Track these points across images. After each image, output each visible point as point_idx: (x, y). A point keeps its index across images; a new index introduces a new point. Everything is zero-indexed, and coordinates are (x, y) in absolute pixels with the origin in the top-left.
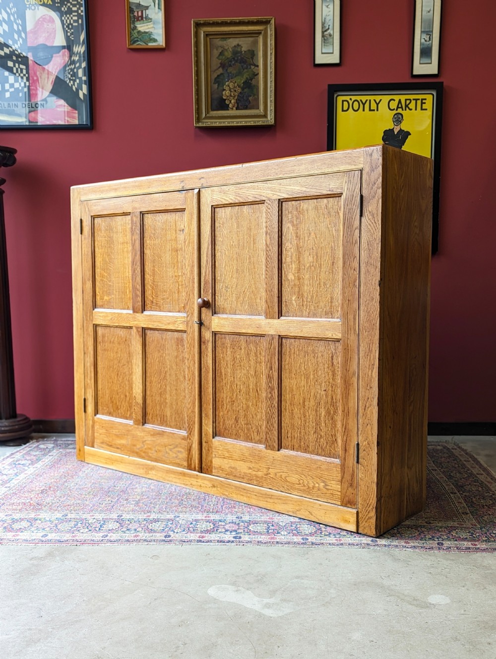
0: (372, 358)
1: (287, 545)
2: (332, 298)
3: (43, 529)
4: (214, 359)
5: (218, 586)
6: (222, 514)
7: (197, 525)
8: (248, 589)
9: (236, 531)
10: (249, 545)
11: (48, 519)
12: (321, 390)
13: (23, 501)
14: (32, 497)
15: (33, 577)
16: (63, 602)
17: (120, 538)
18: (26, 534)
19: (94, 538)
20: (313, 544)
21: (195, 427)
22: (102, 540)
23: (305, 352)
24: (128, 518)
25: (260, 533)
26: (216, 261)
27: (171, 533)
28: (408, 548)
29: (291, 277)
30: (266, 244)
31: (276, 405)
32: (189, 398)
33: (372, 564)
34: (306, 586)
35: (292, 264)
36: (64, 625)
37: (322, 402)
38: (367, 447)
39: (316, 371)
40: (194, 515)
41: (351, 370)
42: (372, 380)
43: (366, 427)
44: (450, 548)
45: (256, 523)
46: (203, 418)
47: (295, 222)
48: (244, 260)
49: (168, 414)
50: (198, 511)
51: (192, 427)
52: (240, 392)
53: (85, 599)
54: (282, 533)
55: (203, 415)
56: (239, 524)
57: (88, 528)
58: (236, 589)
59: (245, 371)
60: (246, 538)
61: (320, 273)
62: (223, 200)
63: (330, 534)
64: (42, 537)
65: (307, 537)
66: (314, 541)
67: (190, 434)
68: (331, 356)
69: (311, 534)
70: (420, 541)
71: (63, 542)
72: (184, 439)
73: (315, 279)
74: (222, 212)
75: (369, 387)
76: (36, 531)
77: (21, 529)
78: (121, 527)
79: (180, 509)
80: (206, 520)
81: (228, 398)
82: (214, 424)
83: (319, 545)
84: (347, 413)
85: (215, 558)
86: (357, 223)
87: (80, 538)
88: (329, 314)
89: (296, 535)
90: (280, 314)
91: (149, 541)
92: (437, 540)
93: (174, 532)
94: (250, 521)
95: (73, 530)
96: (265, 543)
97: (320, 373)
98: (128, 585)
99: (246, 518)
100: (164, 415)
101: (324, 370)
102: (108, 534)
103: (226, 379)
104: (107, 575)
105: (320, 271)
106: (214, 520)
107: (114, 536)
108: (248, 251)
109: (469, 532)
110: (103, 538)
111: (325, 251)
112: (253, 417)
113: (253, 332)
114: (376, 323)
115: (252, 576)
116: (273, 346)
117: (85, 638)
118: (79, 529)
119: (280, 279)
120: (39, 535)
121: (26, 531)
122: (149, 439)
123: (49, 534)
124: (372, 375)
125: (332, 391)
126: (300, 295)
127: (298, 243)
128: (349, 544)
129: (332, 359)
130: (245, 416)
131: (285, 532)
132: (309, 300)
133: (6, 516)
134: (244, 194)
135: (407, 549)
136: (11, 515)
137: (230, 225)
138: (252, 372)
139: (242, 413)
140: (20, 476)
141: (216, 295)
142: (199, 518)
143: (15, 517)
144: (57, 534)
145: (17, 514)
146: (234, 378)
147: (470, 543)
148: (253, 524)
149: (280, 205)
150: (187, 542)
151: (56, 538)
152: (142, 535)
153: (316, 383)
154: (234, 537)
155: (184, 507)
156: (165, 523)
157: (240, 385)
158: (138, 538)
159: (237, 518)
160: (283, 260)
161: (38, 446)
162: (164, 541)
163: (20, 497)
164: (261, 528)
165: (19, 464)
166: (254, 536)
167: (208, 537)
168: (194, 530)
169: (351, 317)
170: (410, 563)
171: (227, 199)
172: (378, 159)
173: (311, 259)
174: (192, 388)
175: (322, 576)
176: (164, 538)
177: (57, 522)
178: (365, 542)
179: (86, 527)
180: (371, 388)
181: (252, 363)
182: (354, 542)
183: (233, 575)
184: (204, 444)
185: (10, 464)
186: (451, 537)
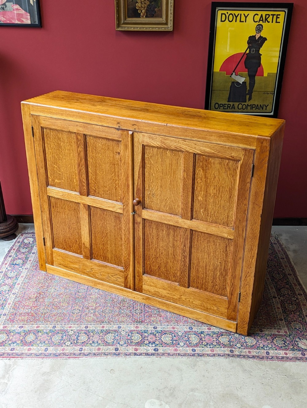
0: (253, 253)
2: (228, 216)
4: (144, 233)
12: (218, 262)
21: (130, 267)
23: (208, 241)
26: (145, 177)
29: (200, 198)
30: (184, 177)
31: (188, 265)
32: (125, 251)
35: (201, 191)
37: (218, 268)
38: (245, 295)
39: (215, 252)
41: (239, 256)
42: (252, 264)
43: (246, 286)
46: (136, 264)
47: (205, 168)
48: (166, 182)
49: (109, 256)
51: (127, 266)
52: (162, 253)
55: (136, 262)
59: (166, 243)
61: (221, 200)
62: (151, 143)
67: (126, 270)
68: (225, 246)
72: (121, 271)
73: (217, 203)
74: (150, 150)
75: (249, 267)
81: (154, 255)
82: (144, 268)
84: (234, 277)
86: (249, 180)
88: (226, 224)
90: (192, 218)
97: (217, 253)
100: (106, 256)
101: (220, 253)
103: (152, 245)
105: (221, 199)
108: (170, 177)
111: (225, 190)
112: (171, 268)
113: (172, 224)
114: (257, 236)
116: (186, 234)
119: (193, 198)
122: (96, 268)
124: (252, 261)
125: (225, 264)
126: (206, 209)
127: (206, 181)
129: (226, 248)
130: (165, 266)
132: (212, 213)
134: (168, 143)
137: (157, 159)
138: (171, 245)
139: (163, 265)
141: (145, 197)
146: (158, 245)
149: (195, 156)
153: (215, 258)
157: (162, 250)
160: (195, 188)
169: (241, 229)
171: (155, 143)
172: (267, 147)
173: (215, 191)
174: (127, 246)
180: (251, 267)
181: (171, 239)
184: (136, 277)
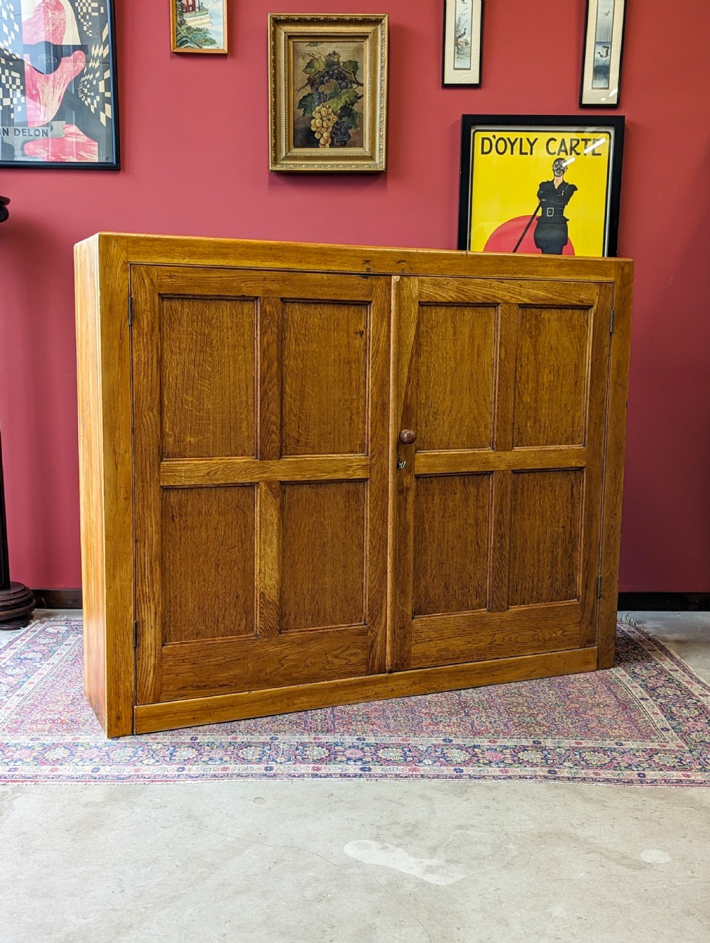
1: (436, 780)
3: (91, 760)
5: (356, 842)
6: (336, 734)
7: (306, 751)
8: (398, 846)
9: (361, 759)
10: (384, 780)
11: (93, 744)
13: (49, 716)
14: (60, 710)
15: (95, 832)
16: (149, 868)
17: (202, 772)
18: (68, 768)
19: (166, 773)
20: (470, 777)
22: (179, 776)
24: (207, 741)
25: (396, 763)
27: (273, 764)
28: (599, 781)
33: (555, 805)
34: (474, 840)
35: (528, 383)
36: (161, 902)
40: (298, 736)
44: (656, 780)
45: (386, 747)
50: (302, 730)
53: (178, 864)
54: (425, 761)
56: (362, 749)
57: (154, 758)
58: (381, 846)
60: (377, 770)
63: (490, 762)
64: (93, 772)
65: (461, 768)
66: (471, 773)
69: (466, 763)
70: (614, 772)
71: (124, 779)
72: (361, 633)
76: (82, 764)
77: (58, 759)
78: (200, 756)
79: (276, 728)
80: (316, 743)
83: (479, 778)
85: (342, 801)
87: (147, 773)
89: (445, 765)
91: (246, 776)
92: (635, 769)
93: (276, 762)
94: (377, 744)
95: (132, 760)
96: (406, 777)
98: (233, 842)
99: (371, 740)
102: (185, 767)
104: (199, 827)
105: (562, 391)
106: (327, 743)
107: (194, 770)
109: (676, 758)
110: (180, 773)
115: (399, 826)
117: (194, 921)
118: (141, 759)
120: (88, 769)
121: (67, 764)
123: (102, 768)
128: (520, 777)
131: (429, 760)
133: (31, 740)
135: (599, 784)
136: (38, 739)
140: (32, 677)
142: (306, 740)
143: (45, 742)
144: (112, 767)
145: (47, 738)
147: (680, 773)
148: (383, 748)
150: (299, 777)
151: (112, 773)
152: (234, 767)
154: (362, 769)
155: (280, 724)
156: (260, 749)
158: (227, 772)
159: (358, 739)
160: (518, 378)
161: (44, 630)
162: (265, 775)
163: (44, 711)
164: (394, 754)
165: (26, 659)
166: (388, 767)
167: (325, 769)
168: (303, 759)
170: (606, 804)
173: (551, 377)
175: (493, 824)
176: (265, 772)
177: (107, 748)
178: (542, 774)
179: (150, 756)
182: (526, 773)
183: (372, 825)
185: (12, 659)
186: (653, 765)
